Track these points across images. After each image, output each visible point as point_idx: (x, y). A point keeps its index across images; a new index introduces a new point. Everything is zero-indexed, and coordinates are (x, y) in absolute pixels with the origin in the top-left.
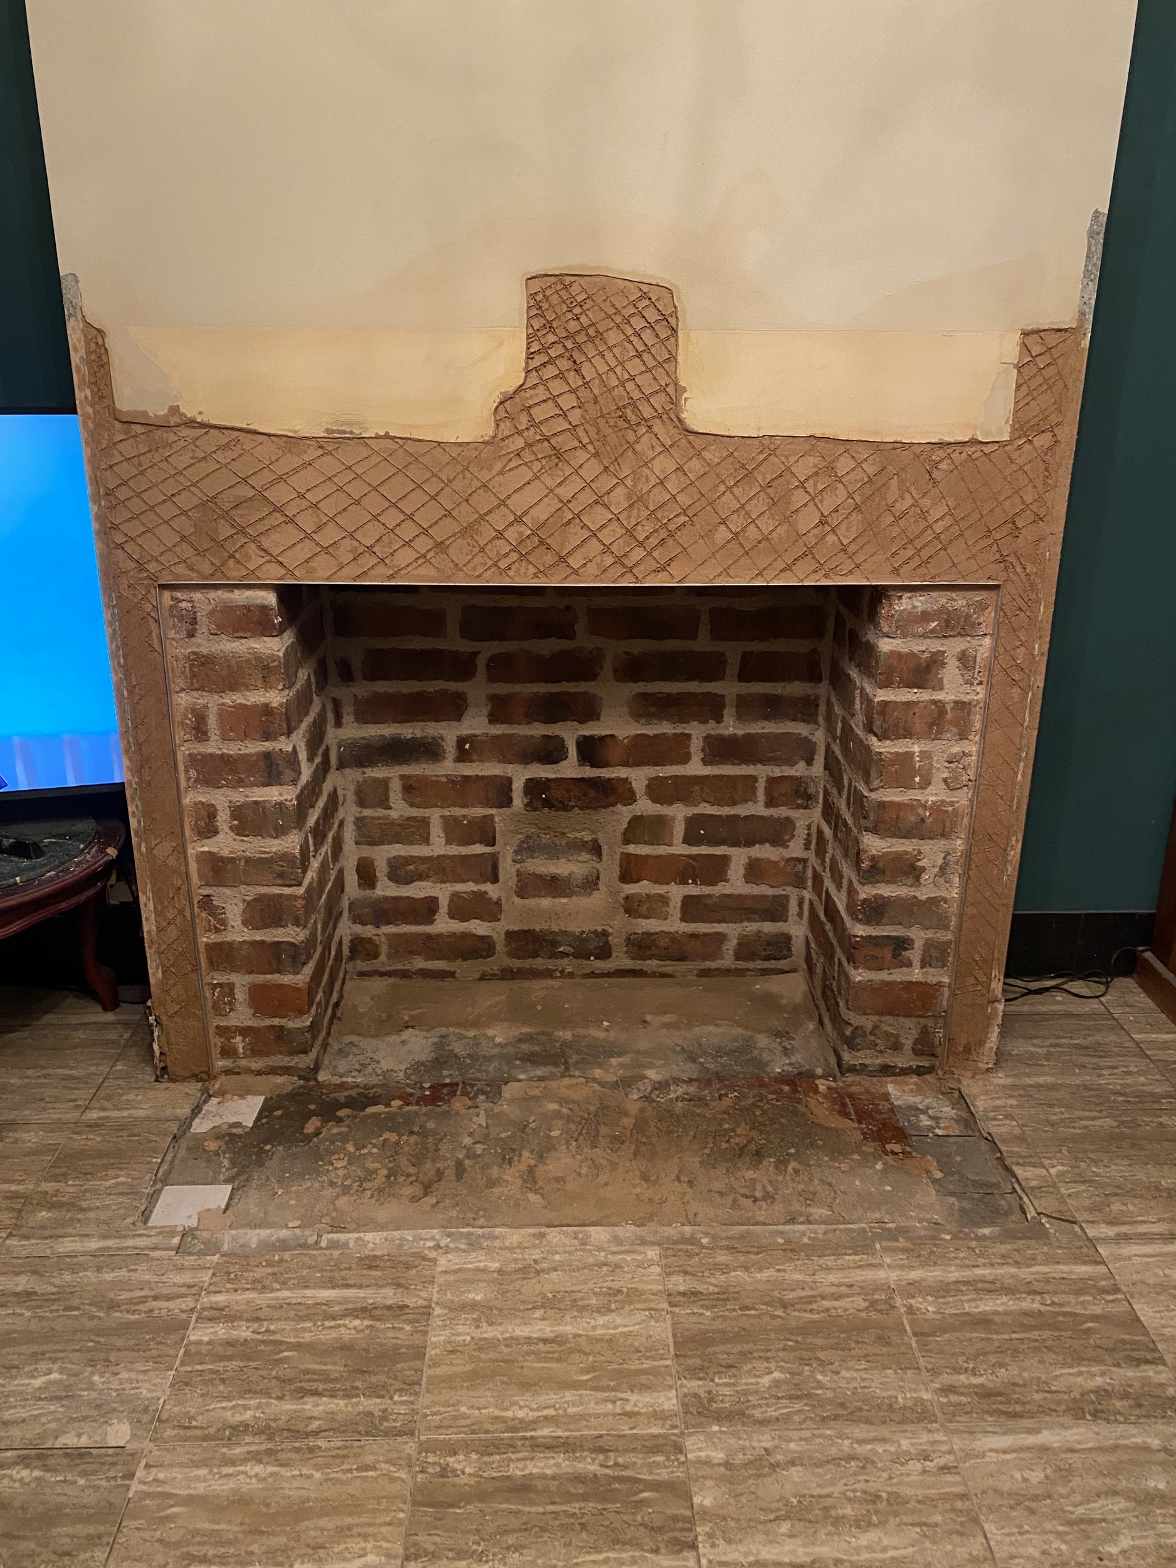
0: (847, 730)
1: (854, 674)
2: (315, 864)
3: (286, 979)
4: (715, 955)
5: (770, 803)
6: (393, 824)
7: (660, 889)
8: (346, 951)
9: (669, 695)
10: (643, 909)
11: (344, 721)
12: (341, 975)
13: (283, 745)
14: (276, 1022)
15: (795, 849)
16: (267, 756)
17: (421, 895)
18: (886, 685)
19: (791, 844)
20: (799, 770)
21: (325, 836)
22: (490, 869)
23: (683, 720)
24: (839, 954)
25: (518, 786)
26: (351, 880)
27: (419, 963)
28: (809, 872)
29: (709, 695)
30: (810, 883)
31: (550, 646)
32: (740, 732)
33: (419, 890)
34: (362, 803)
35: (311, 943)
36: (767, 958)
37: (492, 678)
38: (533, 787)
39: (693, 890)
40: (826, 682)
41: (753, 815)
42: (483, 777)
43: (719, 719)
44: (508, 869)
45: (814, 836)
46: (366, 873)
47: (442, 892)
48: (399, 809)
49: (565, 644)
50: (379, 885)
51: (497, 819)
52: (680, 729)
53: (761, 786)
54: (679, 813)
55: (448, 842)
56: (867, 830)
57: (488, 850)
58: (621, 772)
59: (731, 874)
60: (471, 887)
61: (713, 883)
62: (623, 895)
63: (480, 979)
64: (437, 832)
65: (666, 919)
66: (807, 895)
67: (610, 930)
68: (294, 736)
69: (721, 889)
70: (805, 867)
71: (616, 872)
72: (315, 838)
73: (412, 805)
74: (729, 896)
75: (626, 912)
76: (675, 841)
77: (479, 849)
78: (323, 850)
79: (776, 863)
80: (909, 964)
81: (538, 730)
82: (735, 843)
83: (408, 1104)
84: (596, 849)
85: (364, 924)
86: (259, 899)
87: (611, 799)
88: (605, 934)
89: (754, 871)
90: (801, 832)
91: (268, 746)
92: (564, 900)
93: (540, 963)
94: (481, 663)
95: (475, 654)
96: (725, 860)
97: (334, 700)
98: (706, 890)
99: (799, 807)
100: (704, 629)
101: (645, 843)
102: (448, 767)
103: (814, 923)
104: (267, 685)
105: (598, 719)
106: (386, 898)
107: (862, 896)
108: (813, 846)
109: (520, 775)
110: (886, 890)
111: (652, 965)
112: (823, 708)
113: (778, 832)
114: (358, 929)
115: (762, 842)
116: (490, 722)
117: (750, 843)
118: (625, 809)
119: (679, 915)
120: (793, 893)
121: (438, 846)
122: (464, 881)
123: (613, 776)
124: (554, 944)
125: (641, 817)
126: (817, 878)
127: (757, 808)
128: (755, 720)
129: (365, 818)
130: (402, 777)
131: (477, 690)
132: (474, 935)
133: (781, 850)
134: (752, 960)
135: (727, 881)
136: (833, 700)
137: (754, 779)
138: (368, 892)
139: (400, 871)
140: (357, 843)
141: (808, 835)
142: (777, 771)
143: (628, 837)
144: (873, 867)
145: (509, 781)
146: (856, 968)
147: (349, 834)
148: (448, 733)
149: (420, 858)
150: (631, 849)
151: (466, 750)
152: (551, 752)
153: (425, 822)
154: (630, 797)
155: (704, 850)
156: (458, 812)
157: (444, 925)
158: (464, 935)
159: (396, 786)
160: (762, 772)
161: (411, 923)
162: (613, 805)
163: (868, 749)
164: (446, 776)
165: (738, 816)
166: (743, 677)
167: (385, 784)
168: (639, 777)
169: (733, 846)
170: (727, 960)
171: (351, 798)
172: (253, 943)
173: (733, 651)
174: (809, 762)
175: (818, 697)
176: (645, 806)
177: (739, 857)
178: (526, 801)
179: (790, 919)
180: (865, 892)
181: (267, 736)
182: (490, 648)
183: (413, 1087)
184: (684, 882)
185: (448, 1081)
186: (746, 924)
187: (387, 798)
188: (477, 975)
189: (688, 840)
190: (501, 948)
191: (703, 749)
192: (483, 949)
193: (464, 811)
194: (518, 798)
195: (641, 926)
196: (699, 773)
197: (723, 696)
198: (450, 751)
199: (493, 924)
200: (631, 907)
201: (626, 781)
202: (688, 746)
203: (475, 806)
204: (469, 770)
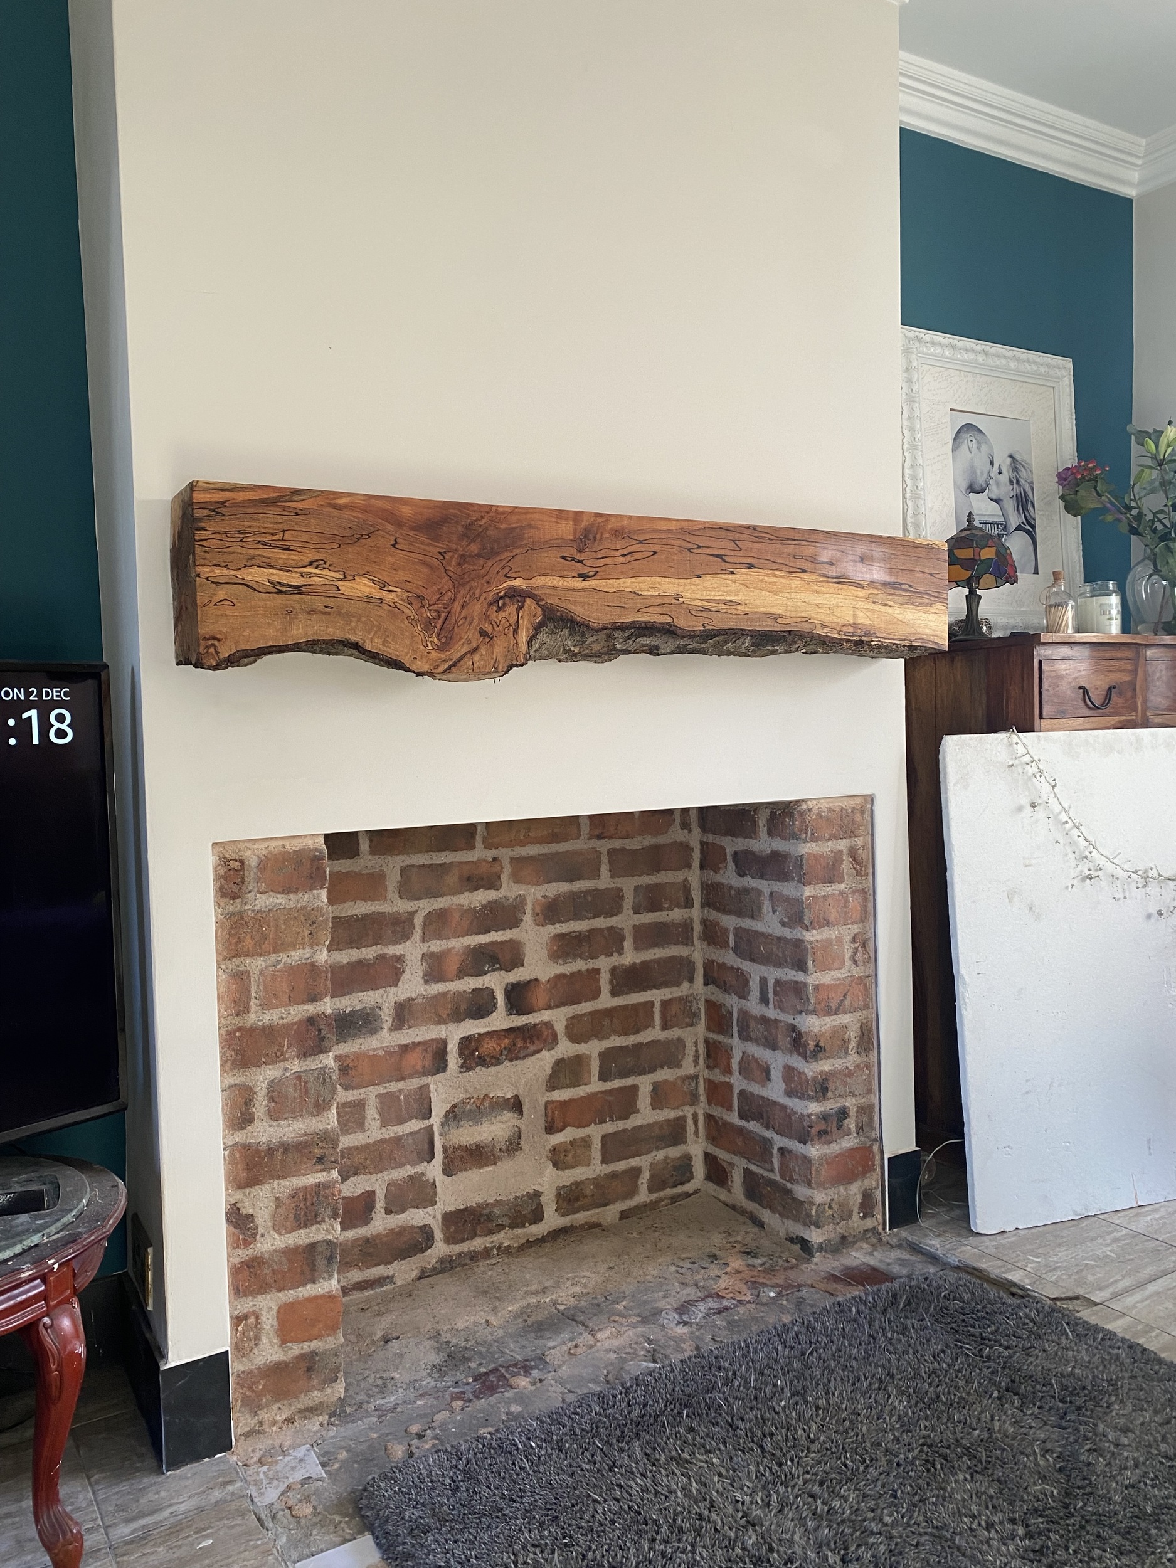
4: (632, 1192)
5: (665, 1027)
7: (581, 1133)
9: (580, 933)
10: (570, 1157)
14: (307, 1347)
15: (688, 1067)
17: (358, 1192)
18: (809, 883)
19: (684, 1063)
20: (684, 989)
22: (426, 1146)
23: (594, 955)
25: (453, 1047)
27: (356, 1275)
28: (701, 1088)
29: (611, 929)
31: (482, 897)
32: (638, 960)
33: (355, 1187)
36: (674, 1185)
37: (427, 936)
38: (468, 1045)
39: (610, 1127)
40: (697, 907)
41: (652, 1041)
42: (419, 1043)
43: (620, 951)
44: (439, 1144)
47: (379, 1184)
49: (491, 895)
51: (432, 1087)
52: (591, 964)
53: (657, 1011)
54: (593, 1048)
55: (384, 1124)
56: (808, 1012)
57: (424, 1123)
58: (545, 1016)
59: (640, 1104)
61: (626, 1117)
62: (549, 1147)
63: (421, 1278)
64: (372, 1113)
65: (589, 1165)
67: (541, 1189)
69: (635, 1121)
70: (696, 1084)
71: (541, 1123)
73: (348, 1088)
74: (640, 1127)
75: (554, 1165)
76: (592, 1079)
77: (415, 1125)
79: (674, 1084)
80: (849, 1133)
81: (470, 984)
82: (642, 1073)
84: (516, 1105)
87: (538, 1045)
88: (537, 1194)
89: (660, 1095)
90: (690, 1050)
91: (310, 1009)
92: (490, 1168)
93: (478, 1244)
94: (418, 921)
95: (412, 914)
96: (635, 1088)
98: (620, 1125)
99: (686, 1026)
100: (605, 869)
101: (567, 1087)
102: (385, 1039)
104: (314, 942)
105: (523, 965)
107: (810, 1074)
108: (701, 1062)
109: (454, 1033)
110: (827, 1066)
111: (581, 1217)
112: (696, 932)
113: (669, 1054)
115: (662, 1067)
116: (426, 982)
117: (652, 1070)
118: (548, 1053)
119: (600, 1158)
120: (688, 1111)
121: (374, 1130)
122: (400, 1165)
123: (537, 1021)
124: (488, 1218)
125: (563, 1060)
127: (654, 1033)
128: (647, 948)
130: (339, 1058)
131: (412, 951)
132: (413, 1227)
133: (677, 1070)
134: (663, 1189)
135: (638, 1112)
136: (716, 916)
137: (651, 1004)
141: (697, 1051)
143: (553, 1083)
144: (817, 1045)
145: (445, 1042)
146: (811, 1147)
148: (384, 999)
149: (356, 1148)
150: (556, 1095)
151: (403, 1014)
152: (480, 1004)
153: (361, 1105)
154: (552, 1041)
155: (617, 1084)
156: (393, 1087)
157: (380, 1223)
158: (400, 1231)
160: (656, 996)
161: (347, 1228)
162: (539, 1051)
163: (795, 942)
164: (382, 1048)
165: (641, 1044)
166: (637, 909)
168: (558, 1018)
169: (640, 1074)
170: (642, 1195)
172: (284, 1251)
173: (628, 885)
174: (691, 980)
175: (692, 921)
176: (565, 1048)
177: (645, 1085)
178: (461, 1062)
179: (688, 1139)
182: (425, 907)
183: (457, 1386)
184: (600, 1122)
185: (484, 1370)
186: (655, 1153)
188: (415, 1274)
189: (604, 1077)
190: (438, 1235)
191: (611, 982)
192: (422, 1239)
193: (401, 1085)
194: (453, 1060)
195: (569, 1177)
196: (608, 1005)
197: (622, 929)
198: (387, 1019)
199: (430, 1210)
200: (559, 1158)
201: (548, 1025)
202: (598, 981)
203: (411, 1076)
204: (407, 1036)
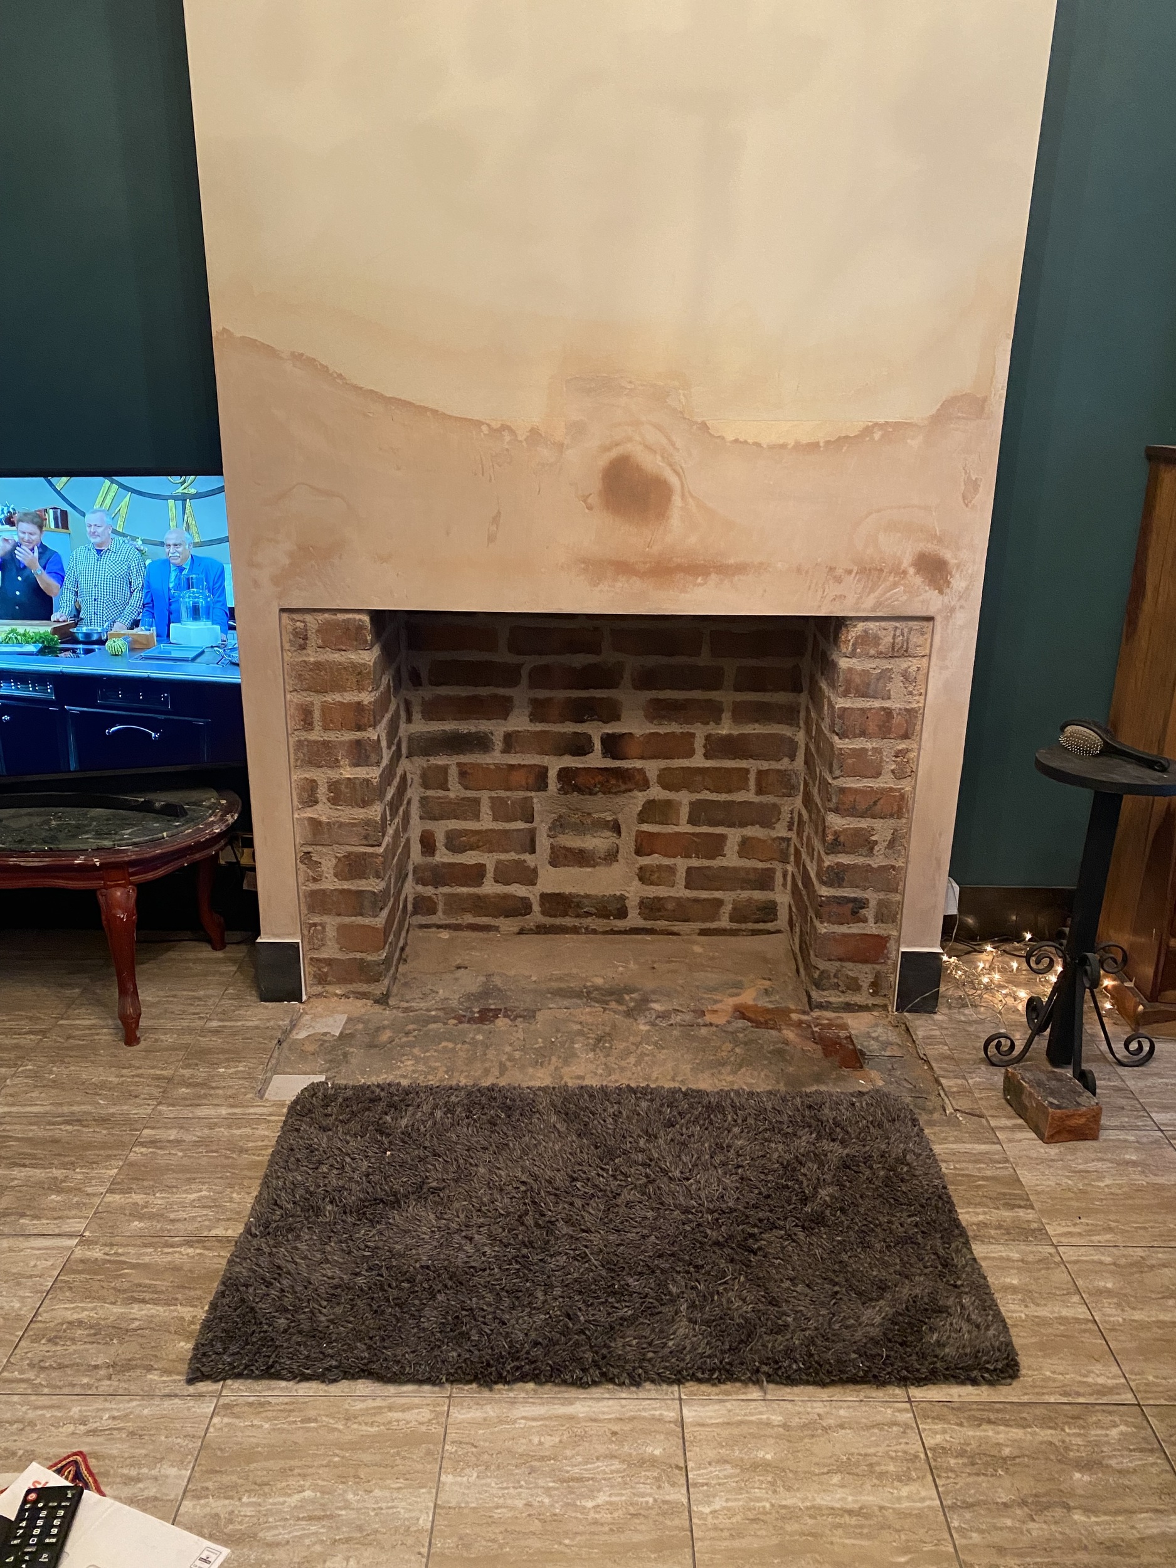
0: (819, 730)
1: (824, 685)
2: (390, 831)
3: (367, 921)
4: (714, 917)
5: (760, 791)
6: (450, 802)
7: (666, 861)
8: (410, 907)
9: (676, 700)
10: (655, 877)
11: (414, 718)
12: (406, 926)
13: (372, 734)
14: (358, 955)
16: (358, 743)
17: (472, 862)
18: (845, 695)
19: (777, 826)
20: (784, 764)
21: (397, 809)
22: (528, 841)
23: (689, 722)
24: (811, 913)
25: (552, 774)
26: (416, 848)
27: (469, 919)
28: (792, 850)
29: (710, 701)
30: (792, 858)
31: (579, 660)
32: (735, 733)
33: (470, 858)
34: (426, 785)
35: (385, 892)
36: (757, 921)
37: (533, 685)
38: (565, 775)
39: (695, 862)
40: (806, 692)
41: (745, 801)
42: (524, 766)
43: (718, 721)
44: (543, 842)
45: (796, 819)
46: (428, 844)
47: (489, 860)
48: (455, 791)
49: (591, 659)
50: (438, 852)
51: (535, 800)
53: (752, 777)
54: (684, 798)
55: (495, 819)
56: (831, 810)
57: (528, 825)
58: (638, 764)
59: (727, 850)
60: (513, 856)
61: (713, 857)
62: (638, 866)
63: (519, 933)
64: (485, 809)
65: (673, 886)
66: (790, 868)
67: (627, 895)
68: (378, 728)
69: (719, 862)
70: (789, 845)
71: (633, 848)
72: (391, 809)
73: (466, 788)
74: (726, 868)
75: (640, 879)
76: (681, 822)
77: (520, 825)
78: (396, 820)
79: (764, 841)
80: (865, 921)
81: (570, 728)
82: (733, 826)
83: (461, 1023)
84: (616, 828)
85: (424, 885)
86: (348, 856)
87: (630, 786)
88: (622, 898)
89: (746, 847)
90: (786, 816)
91: (359, 735)
92: (589, 870)
93: (568, 921)
94: (524, 673)
95: (519, 666)
96: (723, 838)
97: (406, 700)
98: (706, 863)
99: (784, 795)
100: (705, 650)
101: (656, 823)
102: (496, 757)
103: (795, 891)
104: (361, 689)
105: (619, 720)
106: (444, 864)
107: (827, 864)
108: (795, 828)
109: (555, 764)
110: (845, 859)
111: (662, 924)
112: (803, 714)
113: (765, 816)
114: (420, 888)
115: (752, 824)
116: (531, 721)
117: (743, 825)
118: (640, 794)
119: (684, 883)
120: (778, 866)
121: (486, 822)
122: (507, 851)
123: (630, 766)
124: (579, 905)
125: (653, 801)
126: (797, 853)
127: (749, 795)
128: (747, 723)
129: (427, 797)
130: (458, 764)
131: (520, 694)
132: (515, 896)
133: (769, 830)
134: (745, 922)
135: (724, 856)
136: (811, 707)
137: (747, 771)
138: (429, 859)
139: (455, 842)
140: (421, 818)
141: (792, 818)
142: (765, 765)
143: (643, 818)
144: (836, 840)
145: (546, 769)
146: (822, 922)
147: (415, 811)
148: (497, 729)
149: (471, 831)
150: (645, 827)
151: (510, 742)
152: (580, 746)
153: (477, 802)
154: (645, 785)
155: (705, 829)
156: (503, 794)
157: (490, 887)
158: (505, 897)
159: (453, 772)
160: (753, 766)
161: (463, 886)
162: (630, 790)
163: (832, 745)
164: (494, 764)
165: (733, 802)
166: (737, 689)
167: (445, 769)
168: (652, 768)
169: (729, 826)
170: (724, 923)
171: (417, 779)
172: (343, 891)
173: (730, 666)
174: (792, 758)
175: (799, 704)
176: (656, 792)
177: (734, 836)
178: (559, 786)
179: (776, 889)
180: (829, 861)
181: (359, 728)
182: (530, 662)
183: (465, 1010)
184: (688, 856)
185: (493, 1007)
186: (739, 892)
187: (446, 781)
188: (516, 929)
189: (692, 821)
190: (536, 907)
191: (705, 746)
192: (522, 908)
193: (508, 793)
194: (553, 784)
195: (652, 891)
196: (701, 765)
197: (721, 703)
198: (499, 744)
199: (530, 888)
200: (645, 876)
201: (641, 771)
202: (692, 744)
203: (517, 789)
204: (513, 759)
